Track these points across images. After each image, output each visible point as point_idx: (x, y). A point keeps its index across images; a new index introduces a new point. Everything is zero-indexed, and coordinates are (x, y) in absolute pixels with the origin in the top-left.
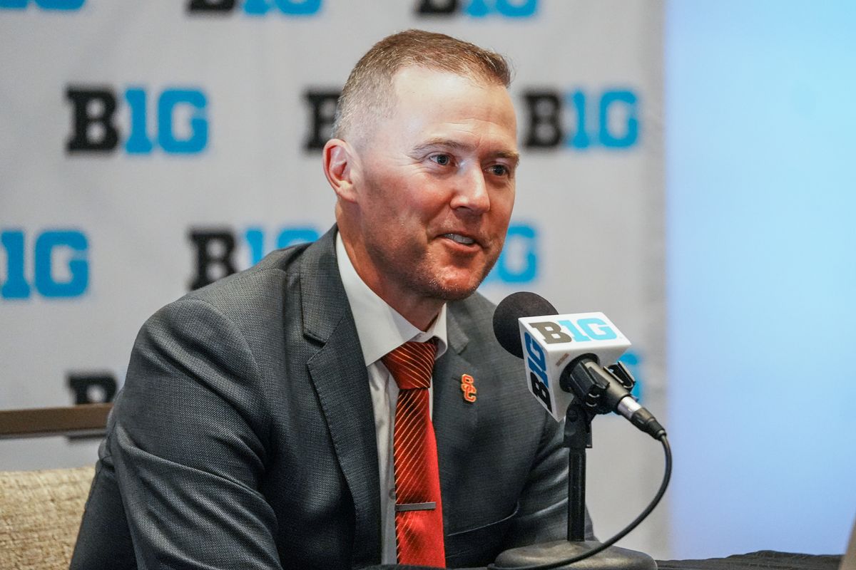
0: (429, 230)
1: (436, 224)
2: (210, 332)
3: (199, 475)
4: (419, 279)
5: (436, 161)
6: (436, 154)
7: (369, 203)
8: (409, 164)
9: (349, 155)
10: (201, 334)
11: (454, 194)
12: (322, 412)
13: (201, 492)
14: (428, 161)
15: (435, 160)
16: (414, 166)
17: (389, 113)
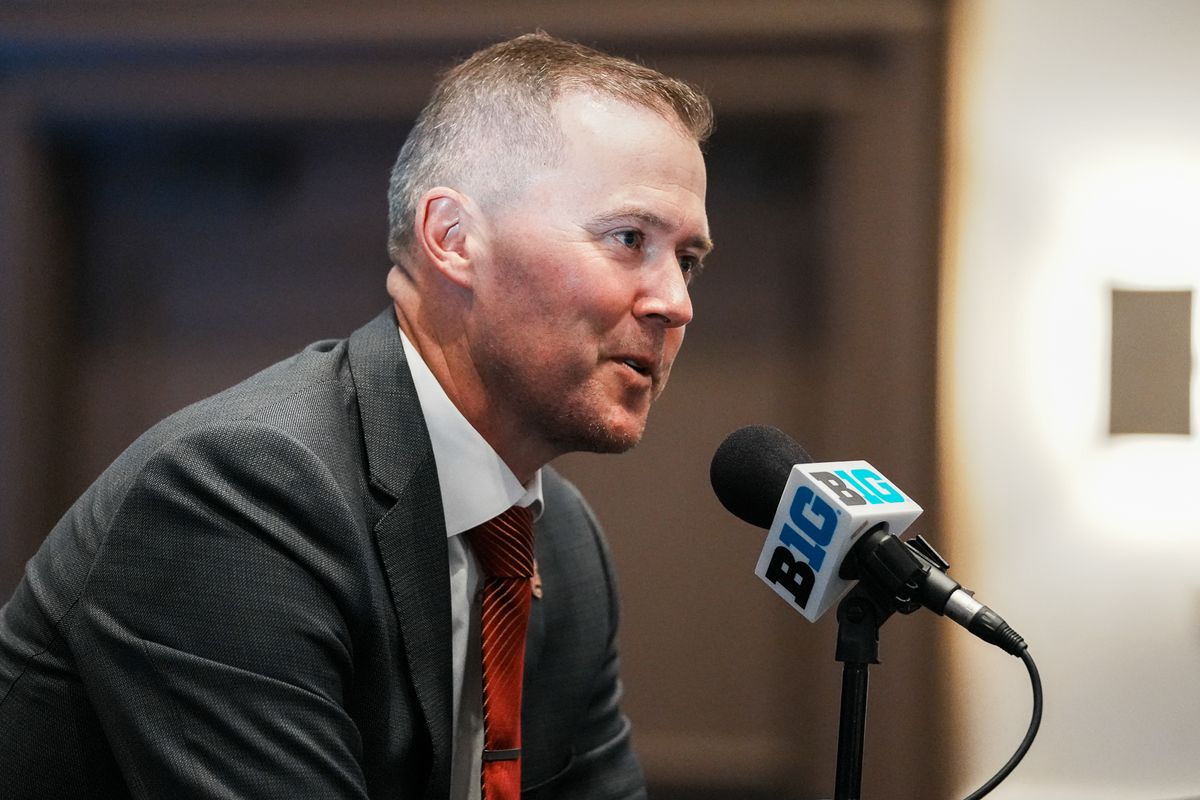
0: (602, 345)
1: (614, 338)
2: (291, 475)
3: (283, 689)
4: (571, 416)
5: (623, 242)
6: (622, 229)
7: (496, 292)
8: (583, 241)
9: (467, 214)
10: (278, 477)
11: (640, 294)
12: (394, 605)
13: (287, 715)
14: (611, 240)
15: (622, 238)
16: (589, 246)
17: (551, 159)
